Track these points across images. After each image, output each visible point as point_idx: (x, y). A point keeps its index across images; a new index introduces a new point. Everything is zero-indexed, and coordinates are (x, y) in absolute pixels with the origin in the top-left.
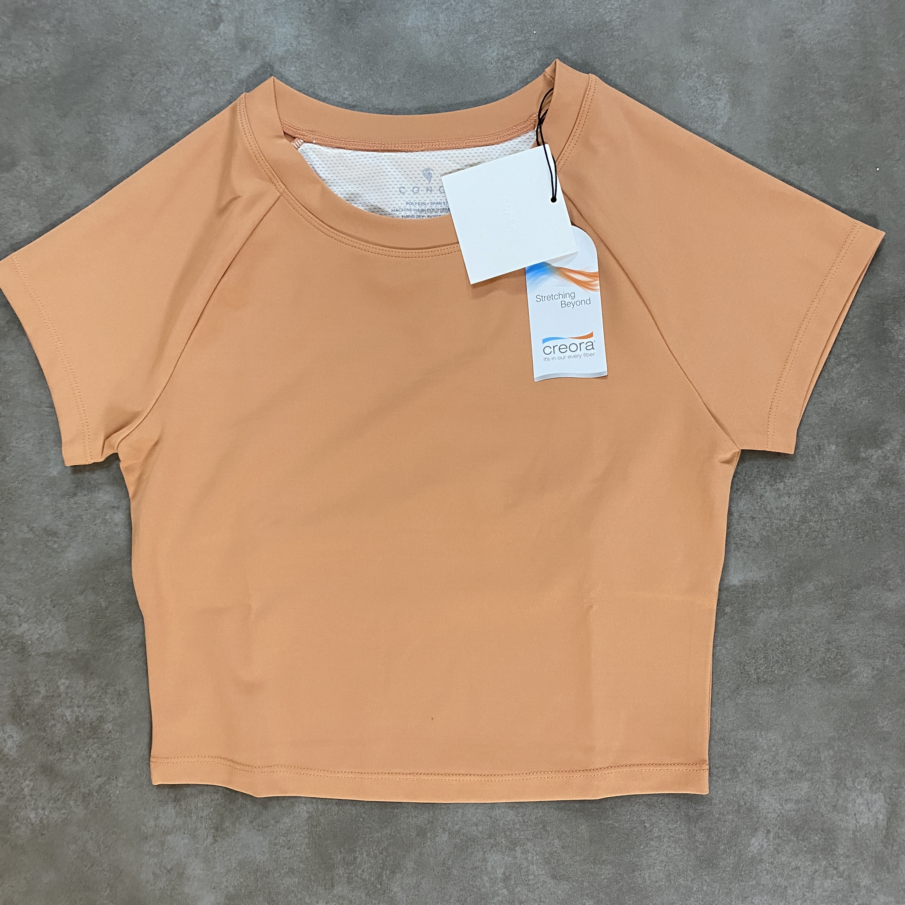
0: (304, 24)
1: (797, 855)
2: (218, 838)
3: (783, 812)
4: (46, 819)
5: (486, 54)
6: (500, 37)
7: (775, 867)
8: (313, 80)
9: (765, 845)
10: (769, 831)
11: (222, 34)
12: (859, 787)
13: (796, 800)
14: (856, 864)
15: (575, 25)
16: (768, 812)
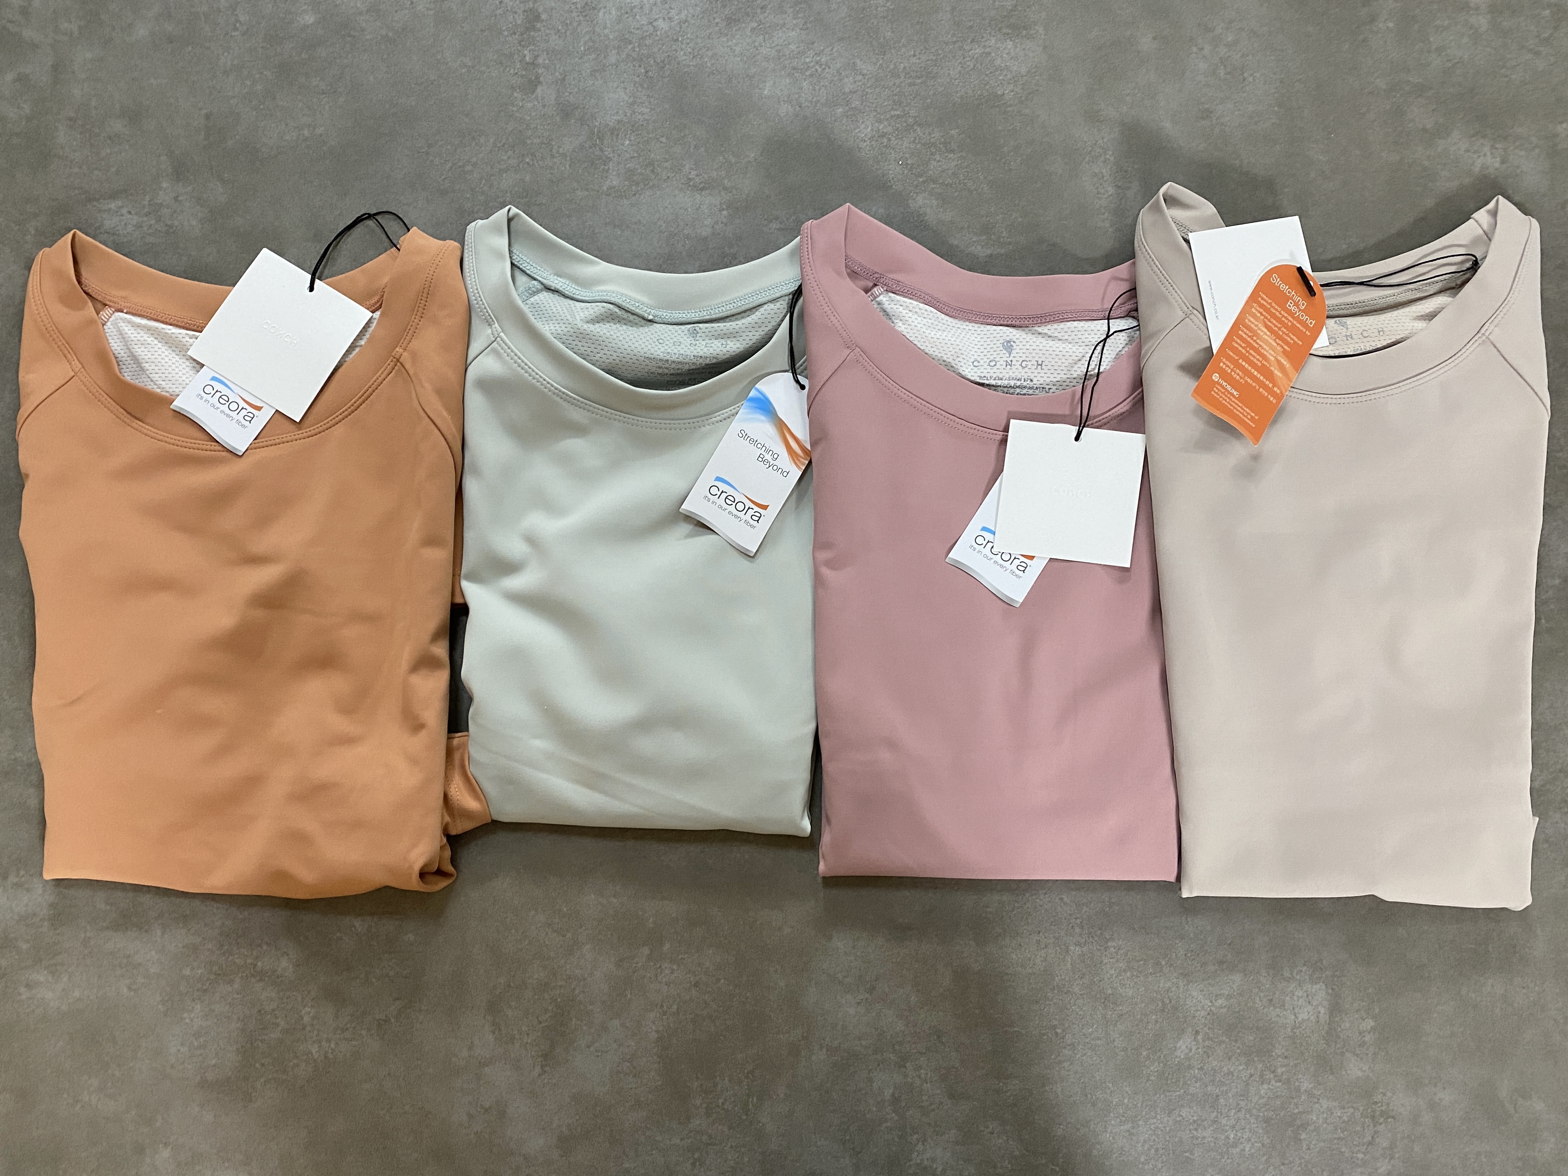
0: (640, 89)
1: (1229, 1059)
2: (547, 1068)
3: (1213, 1009)
4: (332, 1053)
5: (857, 130)
6: (875, 110)
7: (1205, 1074)
8: (652, 156)
9: (1194, 1048)
10: (1197, 1032)
11: (540, 99)
12: (1298, 977)
13: (1228, 995)
14: (1296, 1065)
15: (961, 97)
16: (1197, 1011)
